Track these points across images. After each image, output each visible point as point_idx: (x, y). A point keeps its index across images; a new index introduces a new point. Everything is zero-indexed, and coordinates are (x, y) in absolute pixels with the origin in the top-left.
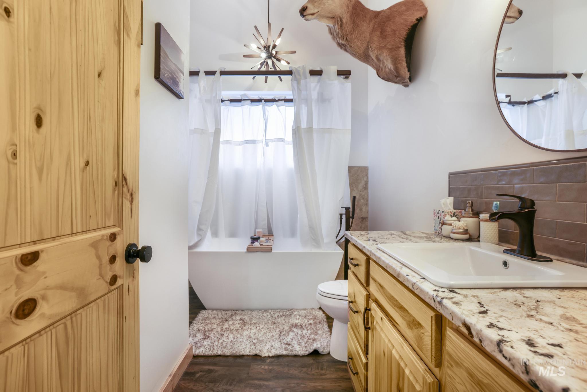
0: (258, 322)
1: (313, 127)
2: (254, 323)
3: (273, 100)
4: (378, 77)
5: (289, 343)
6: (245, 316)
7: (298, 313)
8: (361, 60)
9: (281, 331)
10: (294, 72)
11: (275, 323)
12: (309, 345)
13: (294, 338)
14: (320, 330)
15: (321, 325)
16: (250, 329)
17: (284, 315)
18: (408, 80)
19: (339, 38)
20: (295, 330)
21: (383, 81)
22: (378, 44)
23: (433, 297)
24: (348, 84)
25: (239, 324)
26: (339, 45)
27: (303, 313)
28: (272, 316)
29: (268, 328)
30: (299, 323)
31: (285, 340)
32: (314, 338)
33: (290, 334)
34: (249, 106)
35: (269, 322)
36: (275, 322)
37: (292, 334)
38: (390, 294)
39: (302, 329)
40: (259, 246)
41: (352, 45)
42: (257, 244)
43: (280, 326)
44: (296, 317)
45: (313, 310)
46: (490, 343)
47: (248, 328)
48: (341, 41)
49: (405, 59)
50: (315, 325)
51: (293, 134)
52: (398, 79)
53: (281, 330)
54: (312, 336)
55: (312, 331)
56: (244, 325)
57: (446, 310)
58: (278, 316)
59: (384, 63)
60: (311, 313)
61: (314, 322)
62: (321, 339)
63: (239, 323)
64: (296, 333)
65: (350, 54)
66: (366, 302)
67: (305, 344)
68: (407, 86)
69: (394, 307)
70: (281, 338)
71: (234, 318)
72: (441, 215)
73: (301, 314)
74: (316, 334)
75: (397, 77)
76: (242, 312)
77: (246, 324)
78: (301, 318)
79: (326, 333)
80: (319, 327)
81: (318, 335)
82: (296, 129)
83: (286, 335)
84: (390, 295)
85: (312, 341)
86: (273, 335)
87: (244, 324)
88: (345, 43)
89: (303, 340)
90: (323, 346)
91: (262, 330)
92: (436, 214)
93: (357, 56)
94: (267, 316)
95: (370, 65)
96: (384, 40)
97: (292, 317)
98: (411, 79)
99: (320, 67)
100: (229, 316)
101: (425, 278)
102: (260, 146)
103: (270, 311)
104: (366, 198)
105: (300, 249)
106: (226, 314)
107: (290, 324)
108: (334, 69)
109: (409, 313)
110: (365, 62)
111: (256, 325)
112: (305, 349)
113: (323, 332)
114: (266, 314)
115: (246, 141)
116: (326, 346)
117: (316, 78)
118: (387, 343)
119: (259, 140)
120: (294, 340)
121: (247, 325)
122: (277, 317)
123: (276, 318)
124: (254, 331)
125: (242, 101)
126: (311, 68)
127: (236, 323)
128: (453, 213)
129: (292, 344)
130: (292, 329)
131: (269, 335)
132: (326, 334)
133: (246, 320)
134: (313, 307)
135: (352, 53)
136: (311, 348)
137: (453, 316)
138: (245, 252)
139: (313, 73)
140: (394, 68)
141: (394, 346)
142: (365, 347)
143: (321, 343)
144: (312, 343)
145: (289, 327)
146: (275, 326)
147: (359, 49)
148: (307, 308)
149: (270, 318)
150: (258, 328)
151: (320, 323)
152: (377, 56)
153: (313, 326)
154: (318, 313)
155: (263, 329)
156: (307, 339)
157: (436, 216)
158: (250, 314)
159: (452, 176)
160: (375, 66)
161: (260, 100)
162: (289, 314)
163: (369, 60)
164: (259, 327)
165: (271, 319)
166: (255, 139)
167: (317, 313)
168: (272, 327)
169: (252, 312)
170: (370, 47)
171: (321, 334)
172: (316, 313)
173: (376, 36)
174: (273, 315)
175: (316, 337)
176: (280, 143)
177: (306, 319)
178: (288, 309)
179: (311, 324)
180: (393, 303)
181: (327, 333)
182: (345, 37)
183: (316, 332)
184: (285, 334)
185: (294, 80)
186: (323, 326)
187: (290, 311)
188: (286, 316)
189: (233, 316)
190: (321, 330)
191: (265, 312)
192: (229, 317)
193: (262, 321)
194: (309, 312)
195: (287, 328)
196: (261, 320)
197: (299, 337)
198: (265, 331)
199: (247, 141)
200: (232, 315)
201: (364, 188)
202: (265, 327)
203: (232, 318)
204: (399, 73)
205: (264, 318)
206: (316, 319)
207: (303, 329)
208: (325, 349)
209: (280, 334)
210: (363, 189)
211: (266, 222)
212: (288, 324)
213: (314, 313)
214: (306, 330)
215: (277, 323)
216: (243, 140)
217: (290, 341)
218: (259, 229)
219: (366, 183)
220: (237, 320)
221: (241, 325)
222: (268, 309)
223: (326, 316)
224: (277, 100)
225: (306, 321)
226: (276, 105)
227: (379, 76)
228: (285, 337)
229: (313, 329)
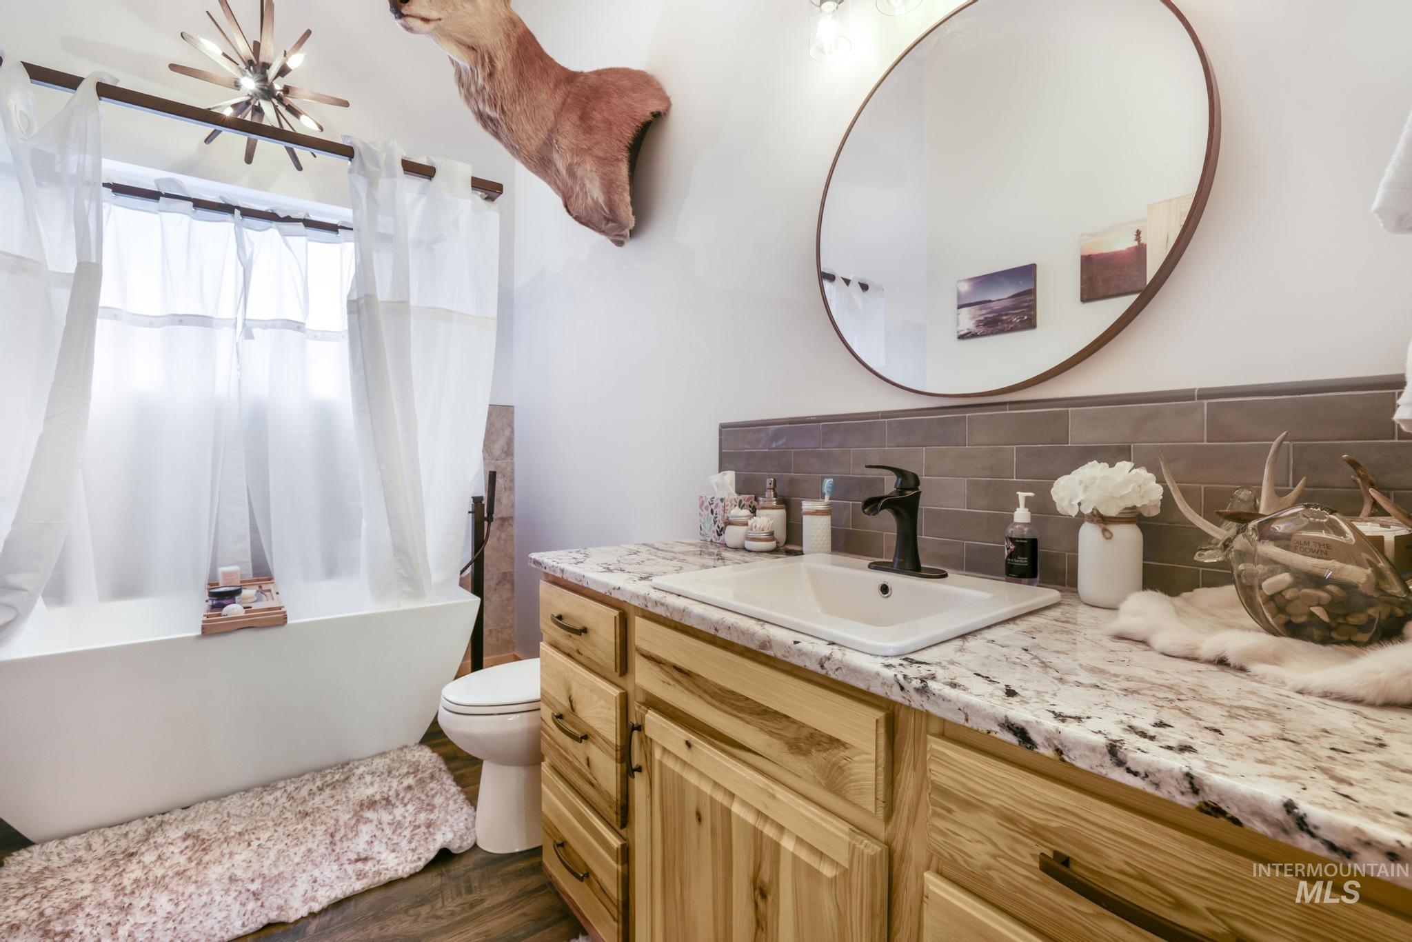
0: (249, 828)
1: (409, 302)
2: (240, 834)
3: (271, 217)
4: (567, 214)
5: (363, 856)
6: (202, 823)
7: (366, 769)
8: (529, 168)
9: (330, 831)
10: (360, 154)
11: (307, 814)
12: (422, 842)
13: (375, 836)
14: (439, 795)
15: (435, 781)
16: (227, 856)
17: (327, 786)
18: (627, 232)
19: (484, 101)
20: (369, 814)
21: (576, 223)
22: (573, 141)
23: (898, 682)
24: (492, 213)
25: (182, 852)
26: (482, 117)
27: (380, 764)
28: (293, 798)
29: (289, 835)
30: (376, 793)
31: (351, 851)
32: (428, 819)
33: (361, 830)
34: (187, 218)
35: (288, 815)
36: (306, 809)
37: (366, 831)
38: (720, 686)
39: (390, 807)
40: (242, 612)
41: (514, 127)
42: (234, 609)
43: (323, 817)
44: (362, 781)
45: (406, 750)
46: (1088, 753)
47: (222, 855)
48: (488, 110)
49: (628, 187)
50: (422, 788)
51: (350, 313)
52: (611, 225)
53: (329, 828)
54: (423, 816)
55: (418, 804)
56: (204, 850)
57: (944, 705)
58: (311, 793)
59: (584, 185)
60: (403, 758)
61: (417, 781)
62: (449, 817)
63: (183, 848)
64: (375, 822)
65: (506, 146)
66: (618, 711)
67: (410, 842)
68: (620, 243)
69: (740, 715)
70: (338, 850)
71: (160, 840)
72: (717, 506)
73: (376, 769)
74: (431, 807)
75: (608, 220)
76: (186, 812)
77: (210, 846)
78: (378, 779)
79: (454, 798)
80: (432, 789)
81: (436, 811)
82: (362, 302)
83: (350, 836)
84: (720, 690)
85: (426, 831)
86: (310, 850)
87: (204, 846)
88: (498, 116)
89: (400, 833)
90: (459, 833)
91: (270, 844)
92: (706, 504)
93: (522, 154)
94: (277, 800)
95: (549, 183)
96: (588, 136)
97: (351, 784)
98: (633, 233)
99: (428, 158)
100: (137, 839)
101: (836, 642)
102: (225, 339)
103: (281, 784)
104: (509, 474)
105: (369, 607)
106: (126, 835)
107: (354, 804)
108: (465, 172)
109: (794, 722)
110: (537, 173)
111: (246, 837)
112: (413, 856)
113: (447, 799)
114: (272, 796)
115: (178, 315)
116: (464, 831)
117: (417, 182)
118: (709, 793)
119: (221, 319)
120: (376, 843)
121: (214, 846)
122: (307, 797)
123: (304, 798)
124: (243, 857)
125: (161, 198)
126: (405, 154)
127: (172, 853)
128: (738, 501)
129: (374, 856)
130: (362, 817)
131: (296, 854)
132: (455, 802)
133: (208, 833)
134: (405, 744)
135: (512, 146)
136: (431, 848)
137: (968, 712)
138: (198, 637)
139: (411, 168)
140: (604, 201)
141: (732, 796)
142: (619, 812)
143: (451, 826)
144: (427, 836)
145: (352, 813)
146: (307, 822)
147: (528, 139)
148: (387, 750)
149: (285, 805)
150: (255, 844)
151: (432, 777)
152: (570, 165)
153: (417, 793)
154: (420, 756)
155: (272, 842)
156: (412, 828)
157: (706, 508)
158: (216, 811)
159: (728, 431)
160: (560, 185)
161: (226, 208)
162: (342, 777)
163: (549, 172)
164: (258, 839)
165: (291, 805)
166: (209, 315)
167: (417, 754)
168: (300, 826)
169: (220, 805)
170: (555, 141)
171: (444, 805)
172: (414, 756)
173: (569, 123)
174: (294, 794)
175: (432, 816)
176: (291, 334)
177: (392, 777)
178: (336, 765)
179: (409, 788)
180: (732, 706)
181: (456, 797)
182: (500, 103)
183: (428, 805)
184: (345, 835)
185: (359, 174)
186: (442, 784)
187: (343, 768)
188: (333, 785)
189: (156, 834)
190: (441, 794)
191: (265, 793)
192: (138, 843)
193: (263, 821)
194: (396, 758)
195: (345, 817)
196: (258, 818)
197: (388, 831)
198: (282, 846)
199: (182, 318)
200: (149, 833)
201: (506, 452)
202: (276, 834)
203: (152, 841)
204: (615, 213)
205: (266, 808)
206: (418, 770)
207: (393, 805)
208: (465, 838)
209: (331, 839)
210: (503, 456)
211: (247, 544)
212: (348, 805)
213: (409, 757)
214: (400, 806)
215: (313, 812)
216: (164, 313)
217: (366, 851)
218: (226, 566)
219: (510, 442)
220: (171, 844)
221: (190, 854)
222: (274, 781)
223: (440, 758)
224: (282, 216)
225: (395, 783)
226: (280, 230)
227: (568, 211)
228: (349, 843)
229: (419, 798)
